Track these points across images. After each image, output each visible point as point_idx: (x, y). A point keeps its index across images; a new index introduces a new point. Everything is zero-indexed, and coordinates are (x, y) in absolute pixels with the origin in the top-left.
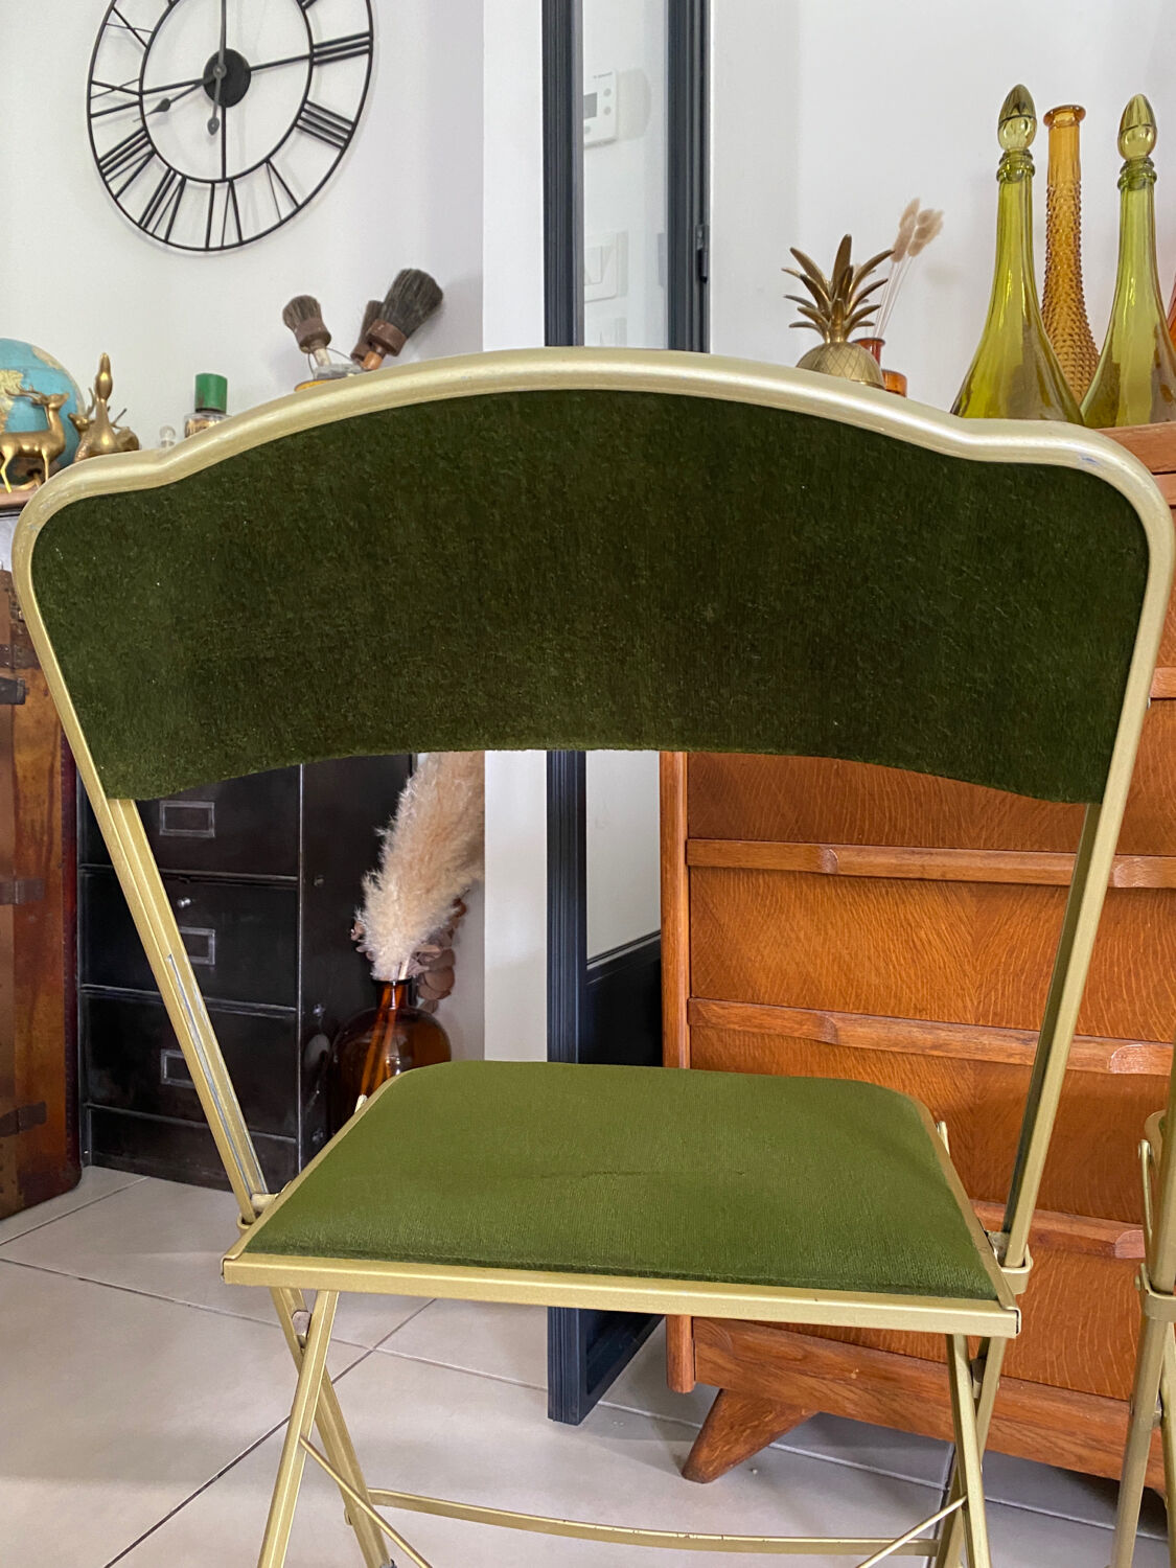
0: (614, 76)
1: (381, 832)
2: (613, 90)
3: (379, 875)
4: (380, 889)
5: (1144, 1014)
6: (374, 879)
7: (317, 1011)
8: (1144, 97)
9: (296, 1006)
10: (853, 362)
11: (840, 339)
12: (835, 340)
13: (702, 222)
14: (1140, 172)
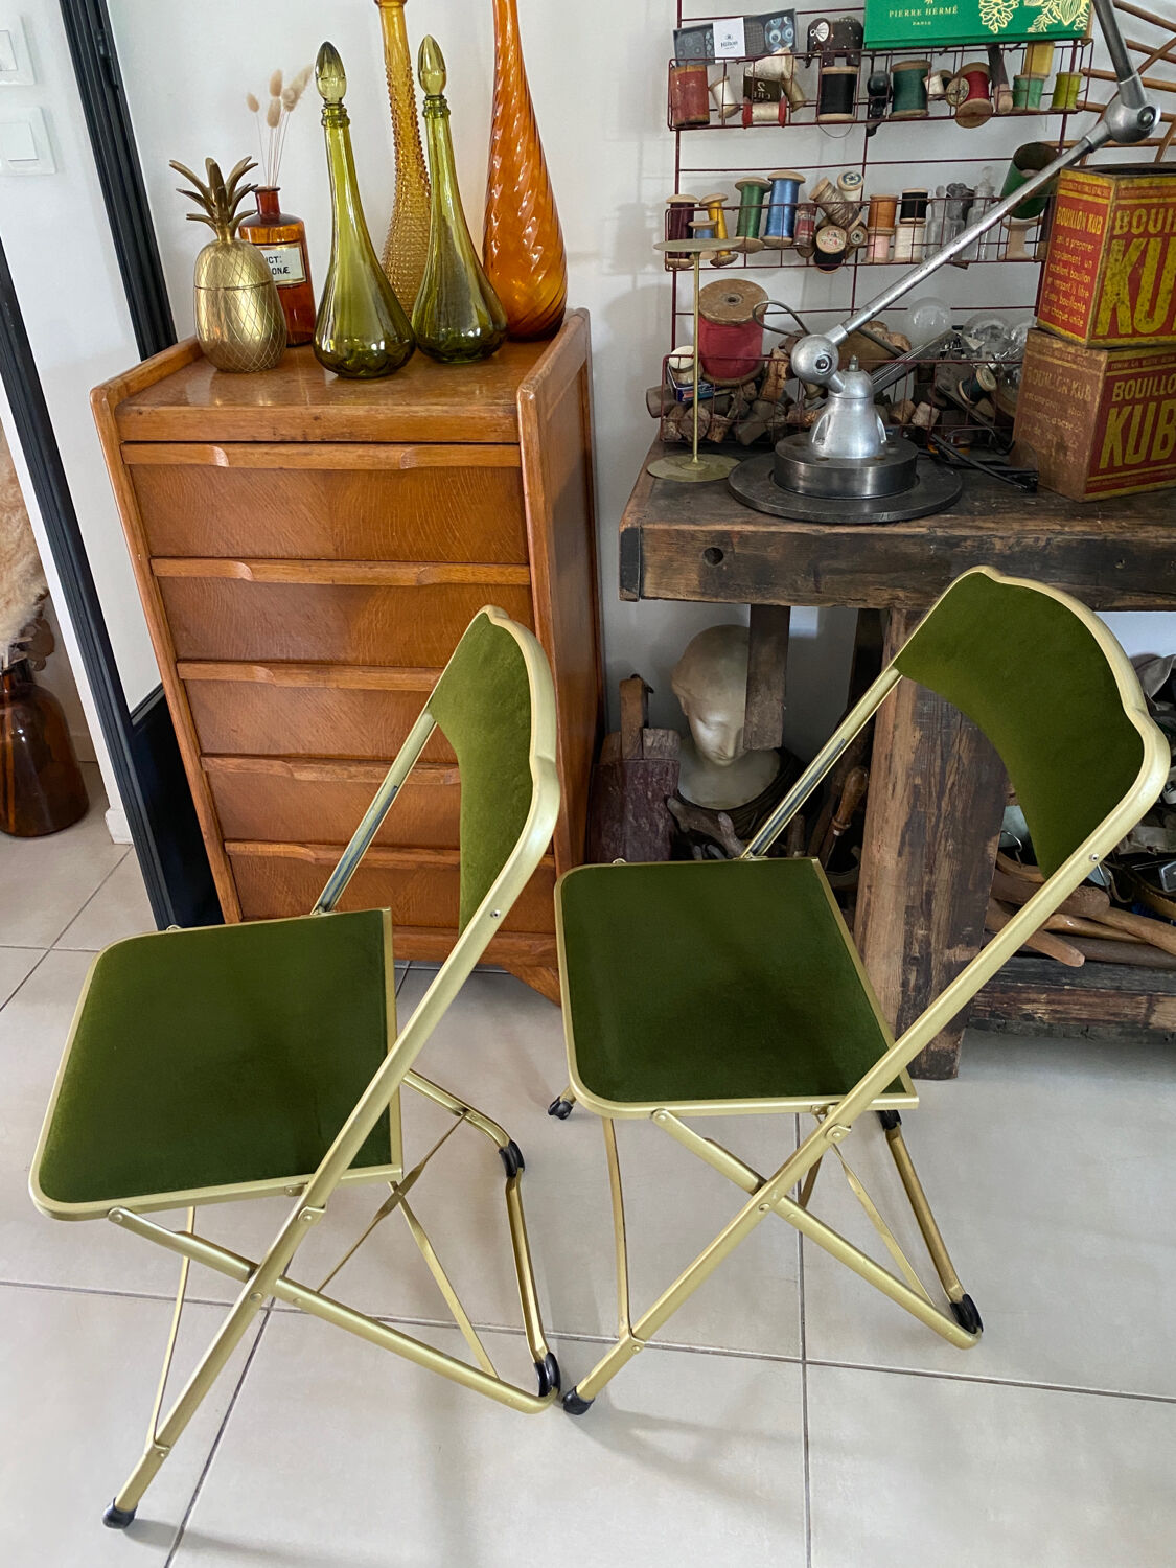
8: (433, 41)
10: (240, 261)
11: (228, 238)
12: (224, 239)
13: (101, 27)
14: (439, 107)
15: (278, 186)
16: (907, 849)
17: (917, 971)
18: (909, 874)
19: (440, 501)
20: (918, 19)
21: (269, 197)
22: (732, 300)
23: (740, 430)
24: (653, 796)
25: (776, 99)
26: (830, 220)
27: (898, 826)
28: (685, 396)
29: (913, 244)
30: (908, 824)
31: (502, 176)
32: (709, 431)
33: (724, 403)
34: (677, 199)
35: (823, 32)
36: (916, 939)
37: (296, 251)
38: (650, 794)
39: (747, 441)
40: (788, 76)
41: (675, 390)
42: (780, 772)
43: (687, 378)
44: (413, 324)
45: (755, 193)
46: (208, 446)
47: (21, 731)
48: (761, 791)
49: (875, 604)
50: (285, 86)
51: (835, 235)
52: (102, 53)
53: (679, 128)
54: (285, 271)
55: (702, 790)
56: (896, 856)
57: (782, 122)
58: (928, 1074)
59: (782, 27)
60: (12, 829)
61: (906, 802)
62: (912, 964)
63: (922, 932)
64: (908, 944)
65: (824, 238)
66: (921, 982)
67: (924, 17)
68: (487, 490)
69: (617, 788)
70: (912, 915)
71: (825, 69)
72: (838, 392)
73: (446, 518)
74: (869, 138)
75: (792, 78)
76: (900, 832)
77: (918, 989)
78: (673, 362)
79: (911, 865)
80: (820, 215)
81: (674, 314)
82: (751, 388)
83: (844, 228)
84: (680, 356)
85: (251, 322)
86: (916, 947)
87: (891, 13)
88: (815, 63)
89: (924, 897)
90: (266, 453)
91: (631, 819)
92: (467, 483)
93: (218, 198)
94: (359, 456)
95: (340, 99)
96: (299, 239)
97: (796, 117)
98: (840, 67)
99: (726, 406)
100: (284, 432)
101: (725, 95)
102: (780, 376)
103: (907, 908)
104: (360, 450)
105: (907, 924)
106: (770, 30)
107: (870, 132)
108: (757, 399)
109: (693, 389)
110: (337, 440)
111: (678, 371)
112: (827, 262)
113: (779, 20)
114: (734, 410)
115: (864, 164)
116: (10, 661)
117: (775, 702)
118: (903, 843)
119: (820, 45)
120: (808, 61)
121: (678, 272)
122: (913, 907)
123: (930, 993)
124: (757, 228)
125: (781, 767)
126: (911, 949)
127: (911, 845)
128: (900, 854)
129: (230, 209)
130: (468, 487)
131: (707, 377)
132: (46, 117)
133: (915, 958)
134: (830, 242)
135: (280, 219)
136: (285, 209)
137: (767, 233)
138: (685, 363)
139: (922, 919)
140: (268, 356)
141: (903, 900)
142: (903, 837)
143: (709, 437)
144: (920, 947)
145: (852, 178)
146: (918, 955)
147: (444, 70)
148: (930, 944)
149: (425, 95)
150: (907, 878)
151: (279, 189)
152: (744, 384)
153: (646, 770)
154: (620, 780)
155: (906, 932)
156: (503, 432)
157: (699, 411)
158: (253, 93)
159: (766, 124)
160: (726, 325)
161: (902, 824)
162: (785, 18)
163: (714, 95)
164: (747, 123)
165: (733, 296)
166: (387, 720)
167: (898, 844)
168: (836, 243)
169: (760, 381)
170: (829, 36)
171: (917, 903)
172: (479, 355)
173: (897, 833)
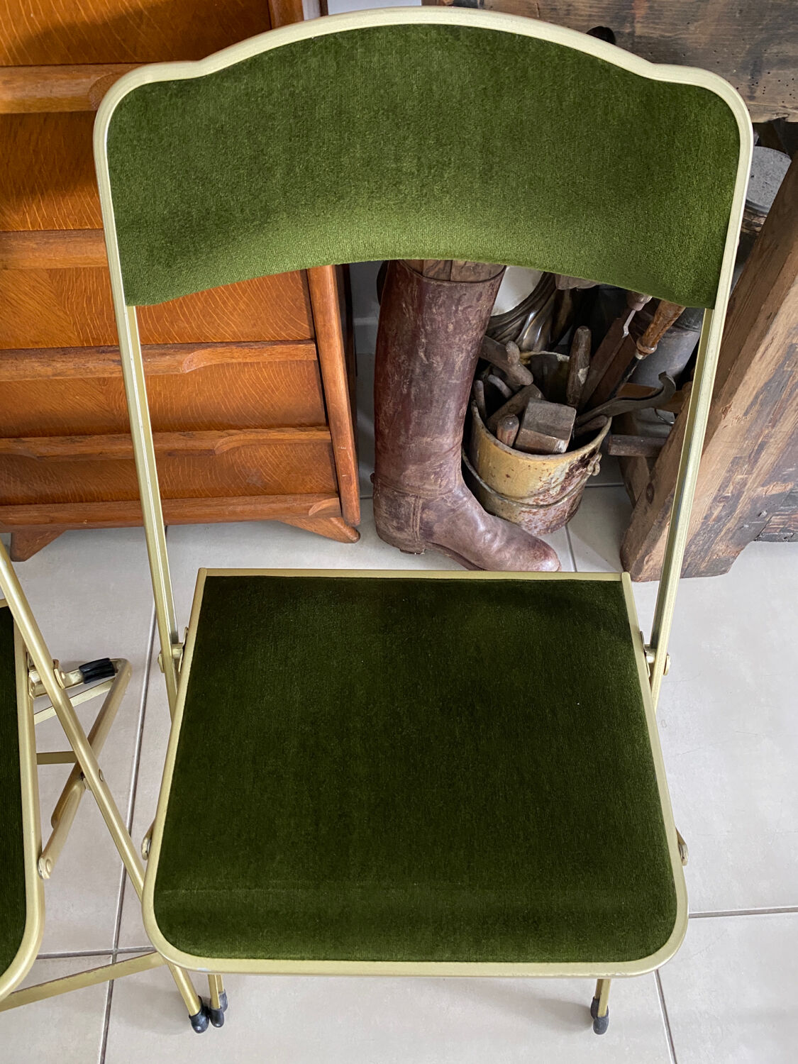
16: (757, 407)
17: (724, 506)
18: (747, 430)
27: (754, 388)
30: (764, 385)
36: (733, 483)
56: (742, 417)
58: (705, 573)
61: (773, 363)
62: (721, 502)
63: (740, 477)
64: (723, 487)
66: (723, 514)
70: (737, 463)
76: (755, 393)
77: (719, 519)
79: (752, 422)
86: (730, 489)
89: (756, 448)
105: (728, 472)
118: (753, 404)
122: (742, 457)
123: (730, 520)
126: (724, 491)
127: (761, 405)
128: (746, 414)
133: (725, 497)
141: (733, 453)
142: (756, 397)
144: (734, 488)
146: (729, 495)
148: (746, 484)
150: (744, 434)
153: (451, 297)
155: (726, 478)
161: (761, 384)
167: (749, 404)
171: (746, 454)
173: (751, 393)
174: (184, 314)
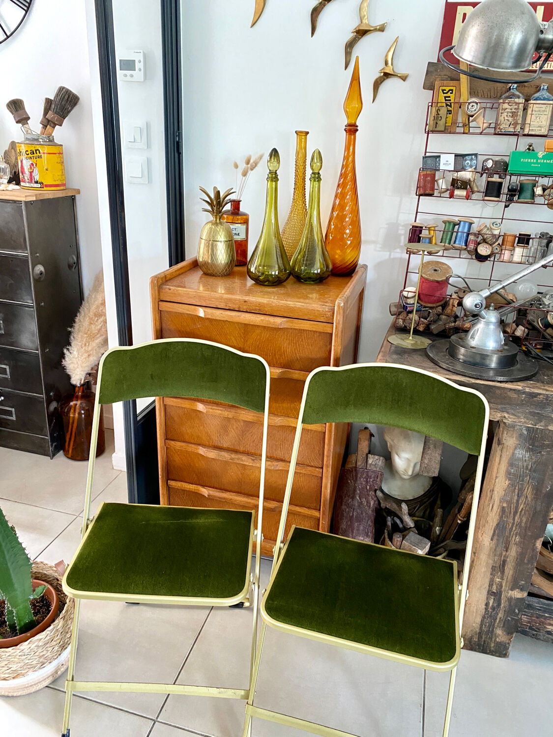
0: (142, 54)
1: (69, 329)
2: (142, 60)
3: (70, 348)
4: (71, 353)
5: (284, 454)
6: (68, 349)
7: (52, 394)
8: (319, 152)
9: (43, 395)
10: (221, 230)
11: (218, 220)
12: (216, 220)
13: (179, 130)
14: (317, 177)
15: (241, 199)
16: (496, 537)
17: (494, 599)
18: (495, 550)
19: (293, 343)
20: (535, 163)
21: (236, 204)
22: (435, 270)
23: (433, 327)
24: (370, 488)
25: (465, 188)
26: (484, 241)
27: (492, 526)
28: (408, 309)
29: (522, 256)
30: (497, 525)
31: (338, 208)
32: (418, 325)
33: (426, 314)
34: (415, 224)
35: (490, 164)
36: (495, 583)
37: (244, 227)
38: (368, 487)
39: (435, 332)
40: (472, 180)
41: (404, 305)
42: (432, 486)
43: (410, 301)
44: (291, 264)
45: (452, 226)
46: (197, 307)
47: (83, 412)
48: (422, 493)
49: (493, 418)
50: (252, 161)
51: (486, 248)
52: (177, 140)
53: (420, 195)
54: (238, 235)
55: (392, 488)
56: (490, 540)
57: (468, 198)
58: (494, 653)
59: (471, 160)
60: (70, 456)
61: (498, 514)
62: (492, 595)
63: (498, 580)
64: (491, 585)
65: (481, 248)
66: (495, 605)
67: (537, 163)
68: (315, 341)
69: (352, 481)
70: (495, 570)
71: (489, 179)
72: (484, 318)
73: (295, 350)
74: (506, 209)
75: (474, 181)
76: (493, 529)
77: (493, 608)
78: (405, 294)
79: (497, 545)
80: (480, 238)
81: (407, 272)
82: (439, 309)
83: (491, 245)
84: (408, 292)
85: (222, 256)
86: (494, 587)
87: (522, 160)
88: (485, 175)
89: (502, 563)
90: (222, 313)
91: (358, 498)
92: (307, 336)
93: (216, 204)
94: (261, 320)
95: (276, 171)
96: (246, 222)
97: (474, 196)
98: (496, 178)
99: (427, 316)
100: (230, 305)
101: (443, 184)
102: (454, 306)
103: (493, 566)
104: (262, 317)
105: (491, 574)
106: (466, 160)
107: (506, 206)
108: (442, 314)
109: (414, 306)
110: (253, 312)
111: (407, 298)
112: (481, 259)
113: (470, 157)
114: (431, 318)
115: (502, 219)
116: (84, 380)
117: (437, 454)
118: (494, 535)
119: (488, 169)
120: (482, 175)
121: (411, 255)
122: (495, 567)
123: (499, 611)
124: (450, 240)
125: (433, 483)
126: (492, 588)
127: (498, 536)
128: (492, 540)
129: (221, 208)
130: (307, 338)
131: (420, 302)
132: (149, 161)
133: (493, 592)
134: (483, 250)
135: (240, 213)
136: (242, 209)
137: (455, 242)
138: (410, 295)
139: (499, 573)
140: (226, 270)
141: (491, 562)
142: (494, 531)
143: (417, 328)
144: (497, 587)
145: (496, 224)
146: (495, 591)
147: (321, 163)
148: (502, 587)
149: (312, 172)
150: (494, 551)
151: (241, 201)
152: (437, 307)
153: (367, 475)
154: (355, 478)
155: (491, 578)
156: (327, 317)
157: (414, 317)
158: (237, 162)
159: (460, 198)
160: (432, 281)
161: (495, 524)
162: (473, 157)
163: (437, 183)
164: (452, 196)
165: (436, 268)
166: (252, 435)
167: (492, 534)
168: (486, 251)
169: (445, 306)
170: (492, 165)
171: (498, 565)
172: (318, 281)
173: (492, 529)
174: (280, 448)
